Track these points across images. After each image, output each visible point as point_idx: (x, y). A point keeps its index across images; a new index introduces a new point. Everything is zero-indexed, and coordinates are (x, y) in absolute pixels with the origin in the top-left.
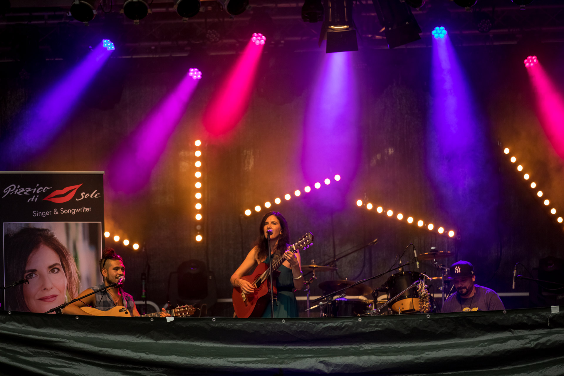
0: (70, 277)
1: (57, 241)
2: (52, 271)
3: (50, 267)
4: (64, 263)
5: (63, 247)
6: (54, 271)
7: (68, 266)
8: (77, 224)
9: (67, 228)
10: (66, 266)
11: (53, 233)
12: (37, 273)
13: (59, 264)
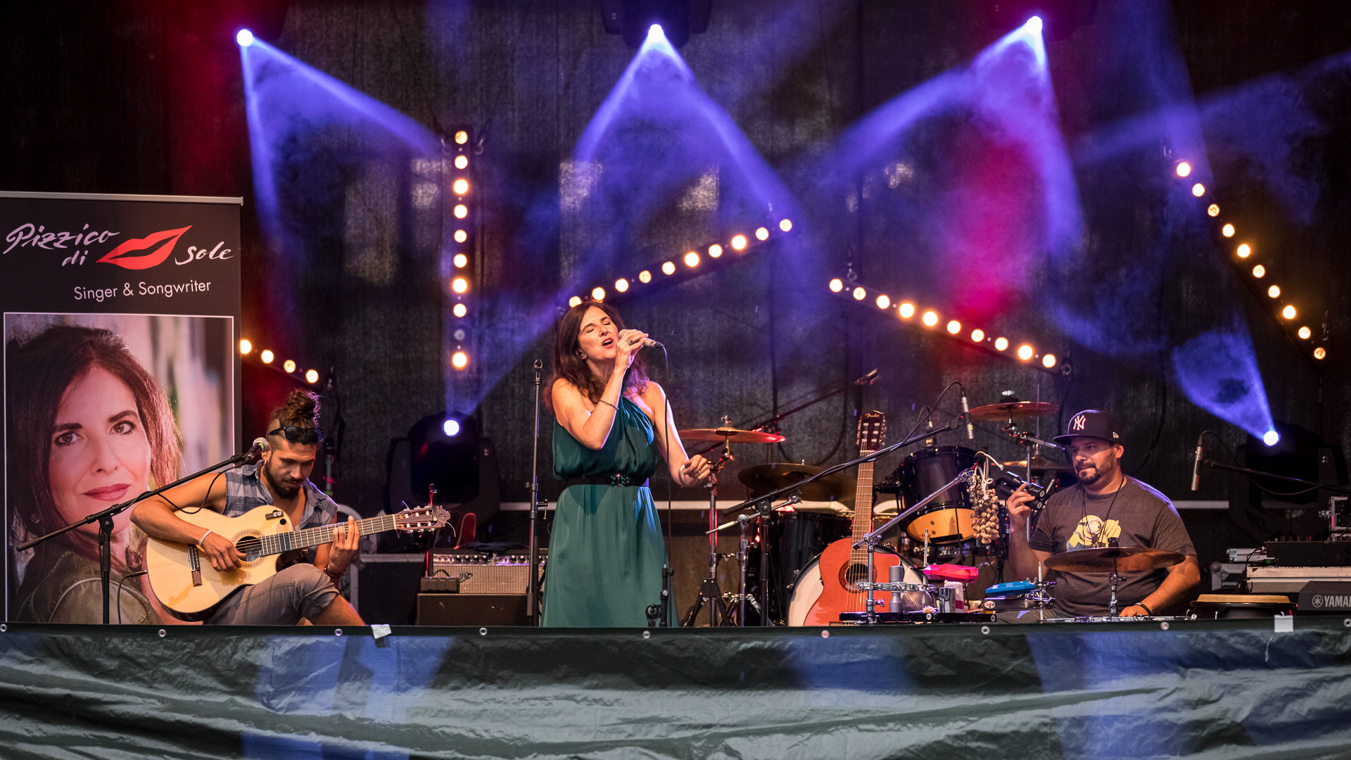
0: (158, 443)
1: (129, 359)
2: (118, 428)
3: (112, 419)
4: (145, 411)
5: (142, 372)
6: (122, 429)
7: (155, 418)
8: (176, 320)
9: (154, 328)
10: (149, 419)
11: (121, 340)
12: (81, 432)
13: (134, 413)
